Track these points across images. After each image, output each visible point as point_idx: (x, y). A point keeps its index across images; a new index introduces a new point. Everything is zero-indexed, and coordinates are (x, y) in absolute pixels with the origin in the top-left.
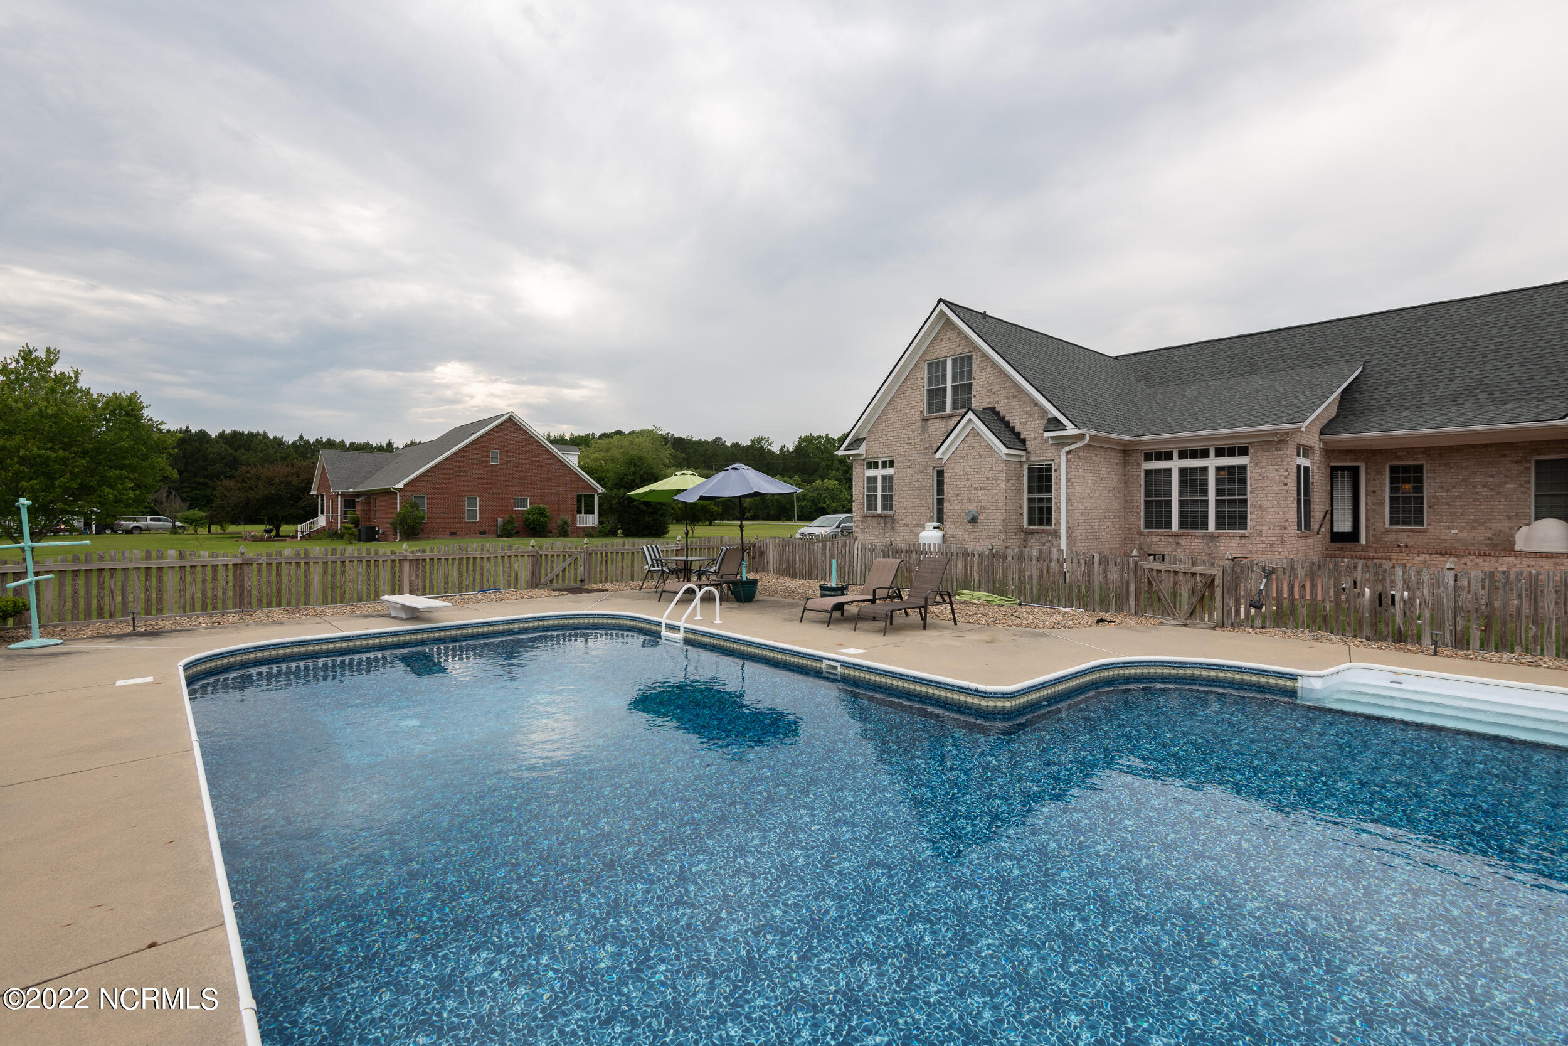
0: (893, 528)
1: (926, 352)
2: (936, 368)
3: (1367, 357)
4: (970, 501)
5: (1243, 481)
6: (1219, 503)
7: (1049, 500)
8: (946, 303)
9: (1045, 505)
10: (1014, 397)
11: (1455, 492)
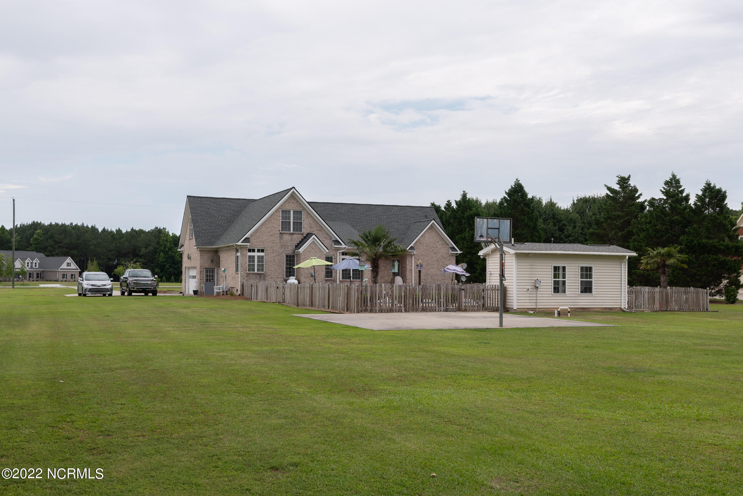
0: (264, 279)
2: (286, 213)
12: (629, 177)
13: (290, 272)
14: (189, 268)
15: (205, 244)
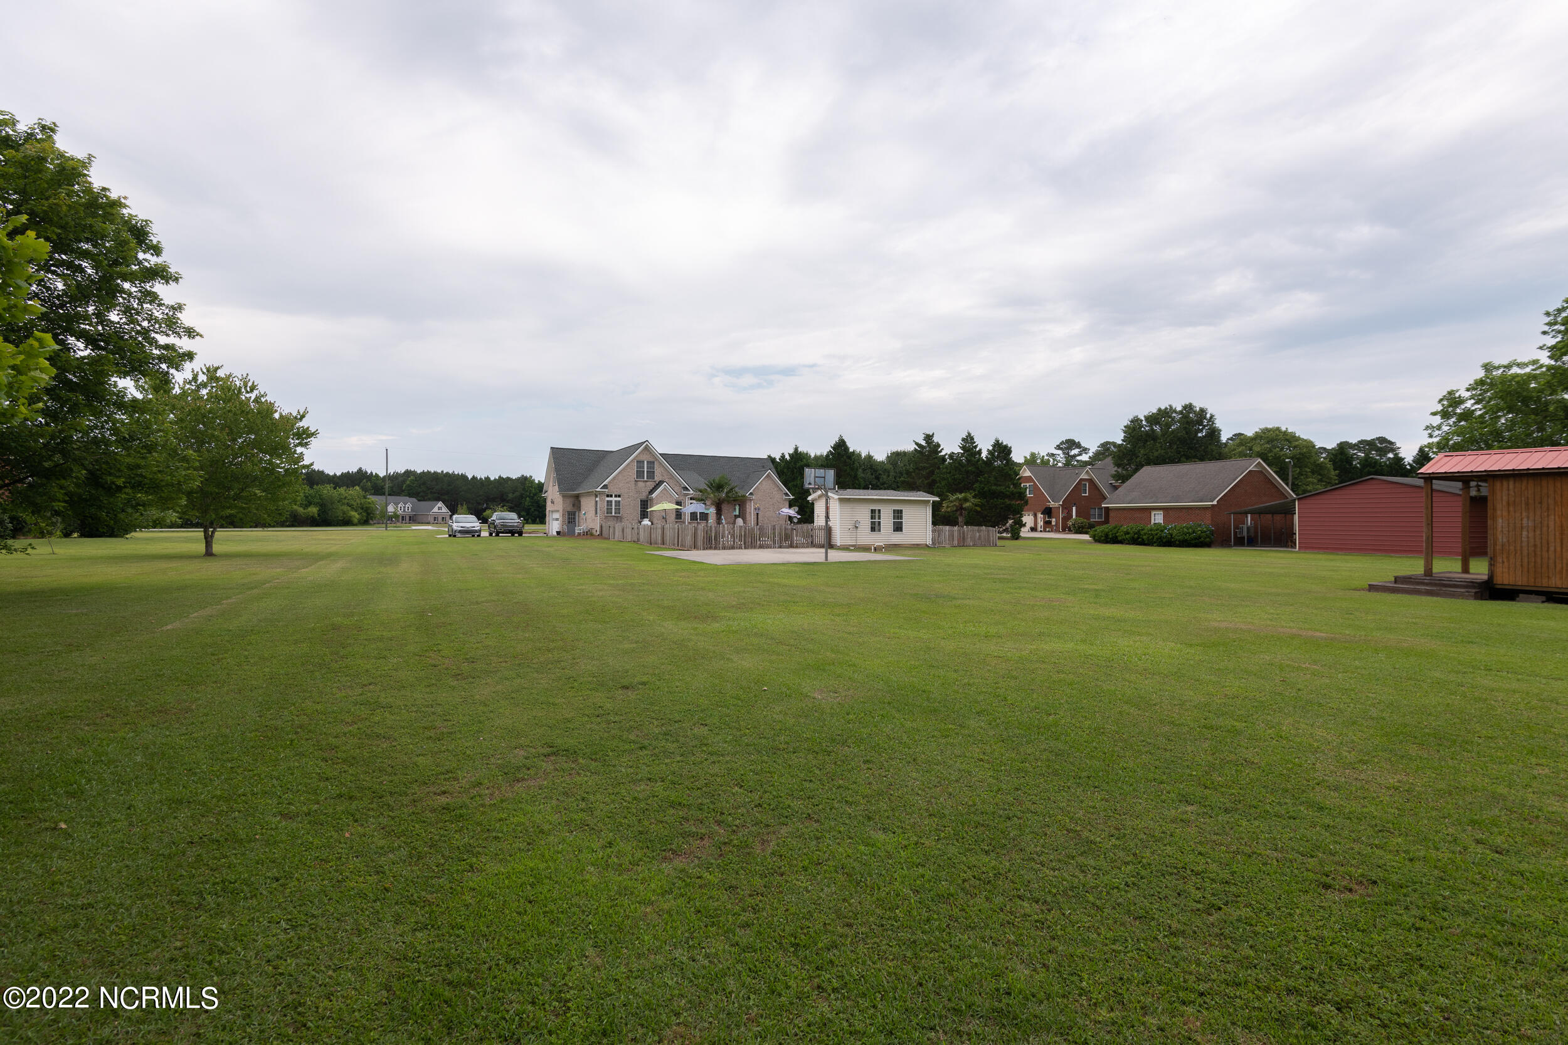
8: (647, 442)
10: (670, 479)
12: (933, 434)
13: (644, 514)
14: (552, 512)
15: (568, 490)
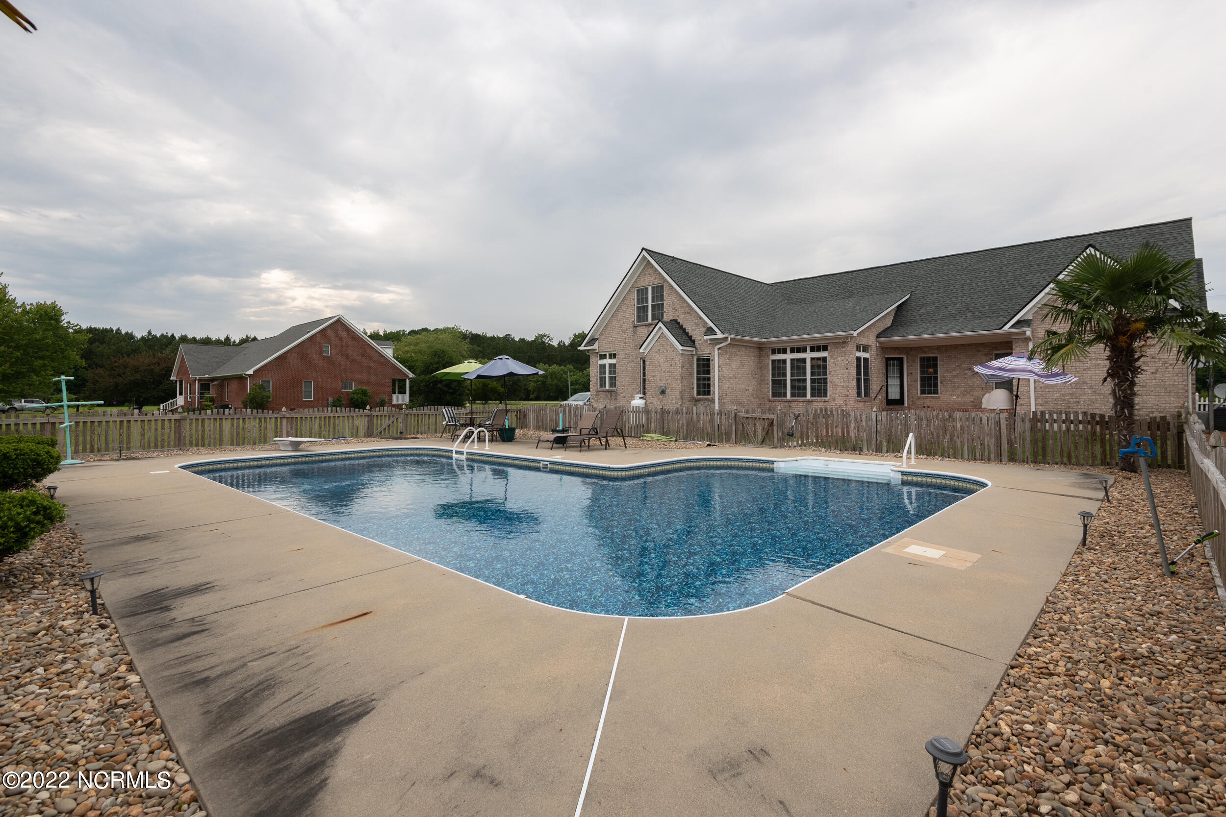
0: (616, 399)
1: (635, 282)
2: (642, 293)
3: (913, 288)
4: (661, 380)
5: (825, 367)
6: (813, 380)
7: (709, 379)
8: (647, 250)
9: (706, 382)
10: (688, 313)
11: (954, 374)
